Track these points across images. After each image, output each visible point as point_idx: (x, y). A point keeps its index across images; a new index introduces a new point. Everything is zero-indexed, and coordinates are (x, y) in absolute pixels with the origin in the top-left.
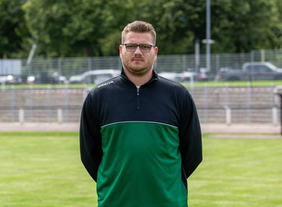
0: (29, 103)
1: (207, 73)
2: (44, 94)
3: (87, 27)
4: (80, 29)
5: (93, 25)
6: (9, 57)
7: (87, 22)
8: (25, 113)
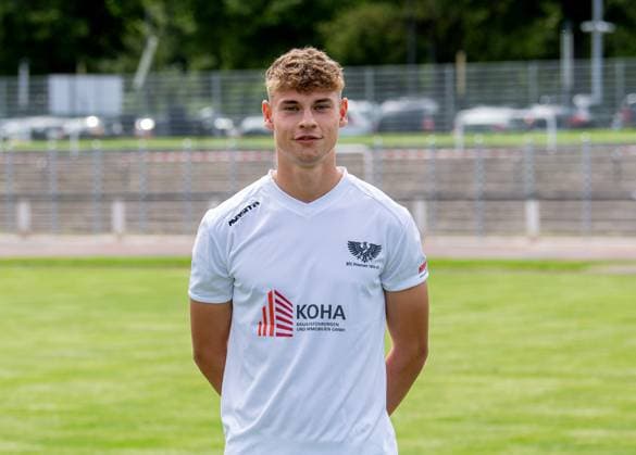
0: (137, 185)
1: (592, 109)
2: (176, 164)
8: (128, 212)
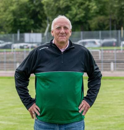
3: (81, 13)
4: (76, 15)
6: (34, 32)
7: (81, 10)
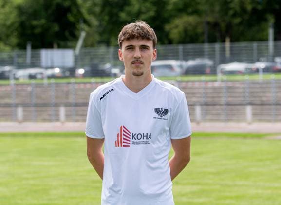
3: (148, 10)
4: (139, 13)
5: (154, 8)
7: (148, 5)
8: (66, 111)
